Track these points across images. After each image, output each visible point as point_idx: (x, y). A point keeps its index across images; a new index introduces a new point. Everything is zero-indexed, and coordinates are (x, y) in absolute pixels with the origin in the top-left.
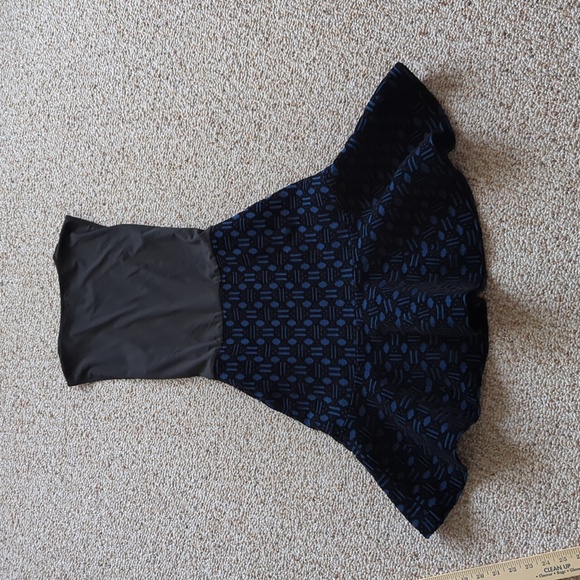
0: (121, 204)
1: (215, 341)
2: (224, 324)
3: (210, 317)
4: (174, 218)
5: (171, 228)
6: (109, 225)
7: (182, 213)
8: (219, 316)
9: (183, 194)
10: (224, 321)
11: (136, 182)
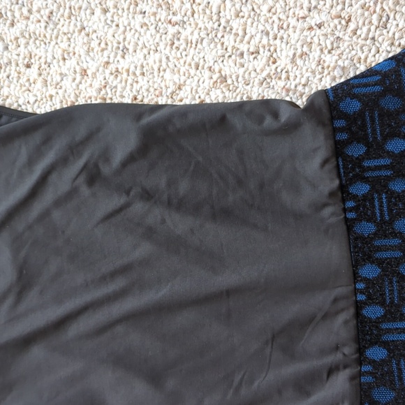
0: (72, 63)
1: (339, 356)
2: (358, 314)
3: (321, 300)
4: (208, 83)
5: (202, 106)
6: (43, 109)
7: (226, 71)
8: (345, 297)
9: (228, 29)
10: (358, 307)
11: (105, 11)
